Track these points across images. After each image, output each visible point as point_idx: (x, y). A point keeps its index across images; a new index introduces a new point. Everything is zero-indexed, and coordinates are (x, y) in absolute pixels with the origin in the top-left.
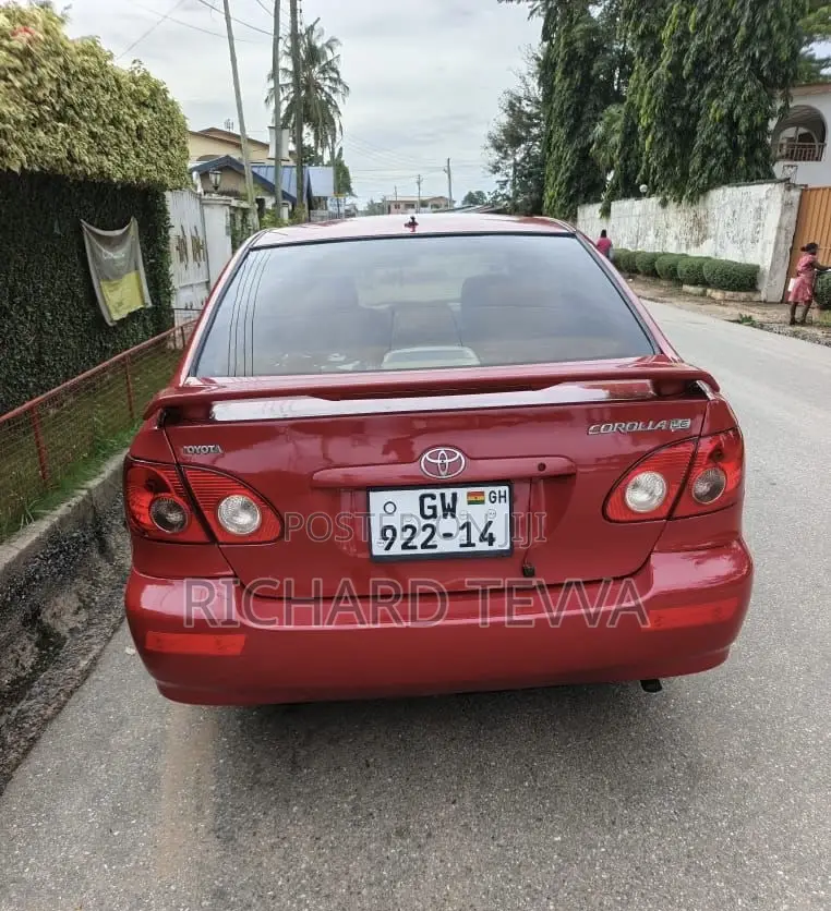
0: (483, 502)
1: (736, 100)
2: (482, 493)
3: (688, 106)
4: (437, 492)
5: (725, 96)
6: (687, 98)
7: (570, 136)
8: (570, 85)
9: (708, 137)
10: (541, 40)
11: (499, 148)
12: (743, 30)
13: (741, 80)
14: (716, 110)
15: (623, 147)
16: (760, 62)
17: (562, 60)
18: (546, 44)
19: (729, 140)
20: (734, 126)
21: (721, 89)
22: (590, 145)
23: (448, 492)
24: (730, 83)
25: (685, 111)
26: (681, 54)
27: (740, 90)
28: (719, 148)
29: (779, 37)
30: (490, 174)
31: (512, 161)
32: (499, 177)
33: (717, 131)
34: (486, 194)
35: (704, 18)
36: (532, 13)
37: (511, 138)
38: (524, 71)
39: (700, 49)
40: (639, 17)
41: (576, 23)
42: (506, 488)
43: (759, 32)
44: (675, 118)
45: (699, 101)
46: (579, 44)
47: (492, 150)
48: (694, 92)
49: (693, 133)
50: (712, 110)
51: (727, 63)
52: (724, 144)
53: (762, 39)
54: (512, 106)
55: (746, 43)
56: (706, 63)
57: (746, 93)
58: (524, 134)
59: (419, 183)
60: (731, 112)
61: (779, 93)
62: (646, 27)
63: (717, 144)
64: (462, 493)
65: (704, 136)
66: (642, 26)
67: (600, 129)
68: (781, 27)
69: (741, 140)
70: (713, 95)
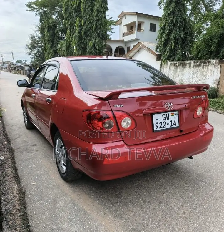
0: (173, 115)
1: (95, 42)
2: (173, 113)
3: (84, 42)
4: (165, 114)
5: (92, 41)
6: (83, 40)
7: (51, 47)
8: (50, 34)
9: (90, 50)
10: (39, 22)
11: (30, 49)
12: (95, 26)
13: (96, 37)
14: (91, 43)
15: (66, 50)
16: (99, 33)
17: (47, 28)
18: (41, 24)
19: (95, 51)
20: (95, 47)
21: (91, 39)
22: (57, 50)
23: (167, 113)
24: (93, 38)
25: (83, 43)
26: (81, 30)
27: (96, 39)
28: (93, 52)
29: (103, 29)
30: (28, 55)
31: (33, 52)
32: (30, 56)
33: (91, 48)
34: (23, 61)
35: (85, 22)
36: (36, 15)
37: (33, 46)
38: (35, 30)
39: (85, 29)
40: (69, 20)
41: (50, 19)
42: (177, 112)
43: (98, 27)
44: (81, 45)
45: (86, 41)
46: (51, 25)
47: (28, 49)
48: (85, 39)
49: (86, 49)
50: (90, 44)
51: (92, 33)
52: (94, 52)
53: (99, 28)
54: (32, 38)
55: (95, 29)
56: (87, 32)
57: (97, 40)
58: (36, 46)
59: (2, 57)
60: (94, 44)
61: (104, 41)
62: (71, 22)
63: (92, 51)
64: (170, 113)
65: (89, 49)
66: (70, 22)
67: (59, 46)
68: (103, 27)
69: (97, 51)
70: (90, 40)
